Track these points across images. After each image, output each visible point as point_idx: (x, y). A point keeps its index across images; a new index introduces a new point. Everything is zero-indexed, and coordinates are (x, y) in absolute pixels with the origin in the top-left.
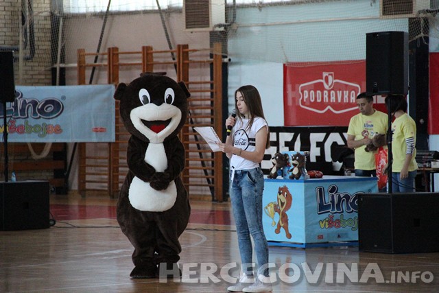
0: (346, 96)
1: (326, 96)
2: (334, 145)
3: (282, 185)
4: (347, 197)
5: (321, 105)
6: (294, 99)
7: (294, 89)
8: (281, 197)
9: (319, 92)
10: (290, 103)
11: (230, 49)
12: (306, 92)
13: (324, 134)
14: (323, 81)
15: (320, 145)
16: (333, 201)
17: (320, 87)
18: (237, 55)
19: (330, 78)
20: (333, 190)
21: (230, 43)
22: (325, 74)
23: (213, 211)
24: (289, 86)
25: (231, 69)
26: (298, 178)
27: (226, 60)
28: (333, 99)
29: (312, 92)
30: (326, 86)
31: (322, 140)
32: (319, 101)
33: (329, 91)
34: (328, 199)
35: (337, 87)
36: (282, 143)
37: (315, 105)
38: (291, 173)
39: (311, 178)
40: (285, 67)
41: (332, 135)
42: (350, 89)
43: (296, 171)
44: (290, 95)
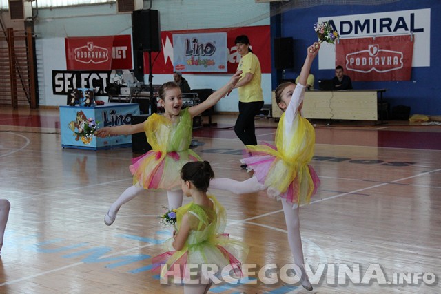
0: (100, 55)
1: (89, 55)
2: (94, 80)
3: (79, 110)
4: (121, 117)
5: (87, 59)
6: (72, 56)
7: (71, 51)
8: (79, 118)
9: (85, 52)
10: (70, 58)
11: (36, 31)
12: (78, 52)
13: (88, 74)
14: (87, 47)
15: (87, 80)
16: (113, 120)
17: (85, 50)
18: (40, 33)
19: (91, 45)
20: (113, 112)
21: (36, 27)
22: (88, 43)
23: (30, 116)
24: (69, 50)
25: (37, 41)
26: (89, 106)
27: (34, 36)
28: (93, 56)
29: (82, 53)
30: (89, 49)
31: (87, 77)
32: (86, 57)
33: (91, 52)
34: (109, 119)
35: (95, 50)
36: (66, 79)
37: (84, 59)
38: (84, 103)
39: (98, 105)
40: (66, 40)
41: (92, 74)
42: (102, 51)
43: (88, 101)
44: (70, 54)
